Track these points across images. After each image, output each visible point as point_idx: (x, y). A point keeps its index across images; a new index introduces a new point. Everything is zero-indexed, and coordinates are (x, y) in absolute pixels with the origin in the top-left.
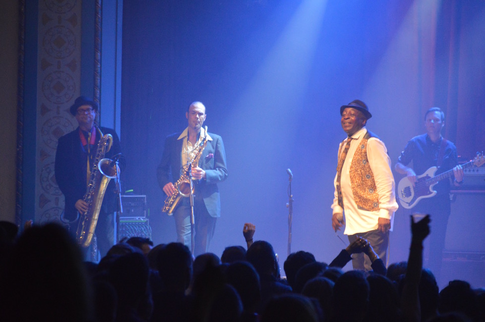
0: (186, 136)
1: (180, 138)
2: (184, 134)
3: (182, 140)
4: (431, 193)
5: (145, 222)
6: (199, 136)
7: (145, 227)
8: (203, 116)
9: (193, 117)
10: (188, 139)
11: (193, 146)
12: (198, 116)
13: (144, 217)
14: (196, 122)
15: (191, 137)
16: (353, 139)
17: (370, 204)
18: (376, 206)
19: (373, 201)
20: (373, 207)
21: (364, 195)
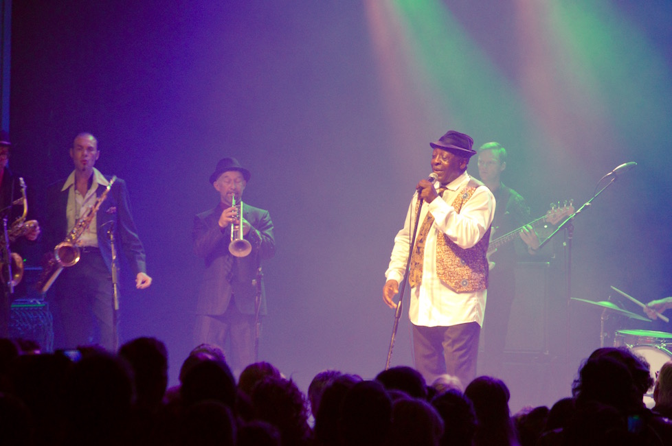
0: (72, 185)
1: (65, 188)
2: (71, 180)
3: (68, 190)
5: (43, 307)
6: (91, 180)
7: (44, 314)
8: (94, 152)
9: (79, 154)
10: (76, 189)
11: (84, 197)
12: (86, 152)
13: (42, 300)
14: (84, 162)
15: (79, 185)
16: (447, 189)
17: (457, 281)
18: (465, 285)
19: (462, 277)
20: (460, 286)
21: (452, 265)
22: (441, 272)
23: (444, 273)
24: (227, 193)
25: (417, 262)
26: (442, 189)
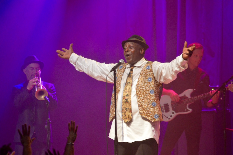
4: (188, 110)
16: (135, 67)
17: (152, 116)
18: (157, 118)
19: (154, 113)
20: (154, 118)
21: (147, 107)
22: (142, 112)
23: (144, 112)
24: (32, 76)
25: (127, 107)
26: (132, 67)
